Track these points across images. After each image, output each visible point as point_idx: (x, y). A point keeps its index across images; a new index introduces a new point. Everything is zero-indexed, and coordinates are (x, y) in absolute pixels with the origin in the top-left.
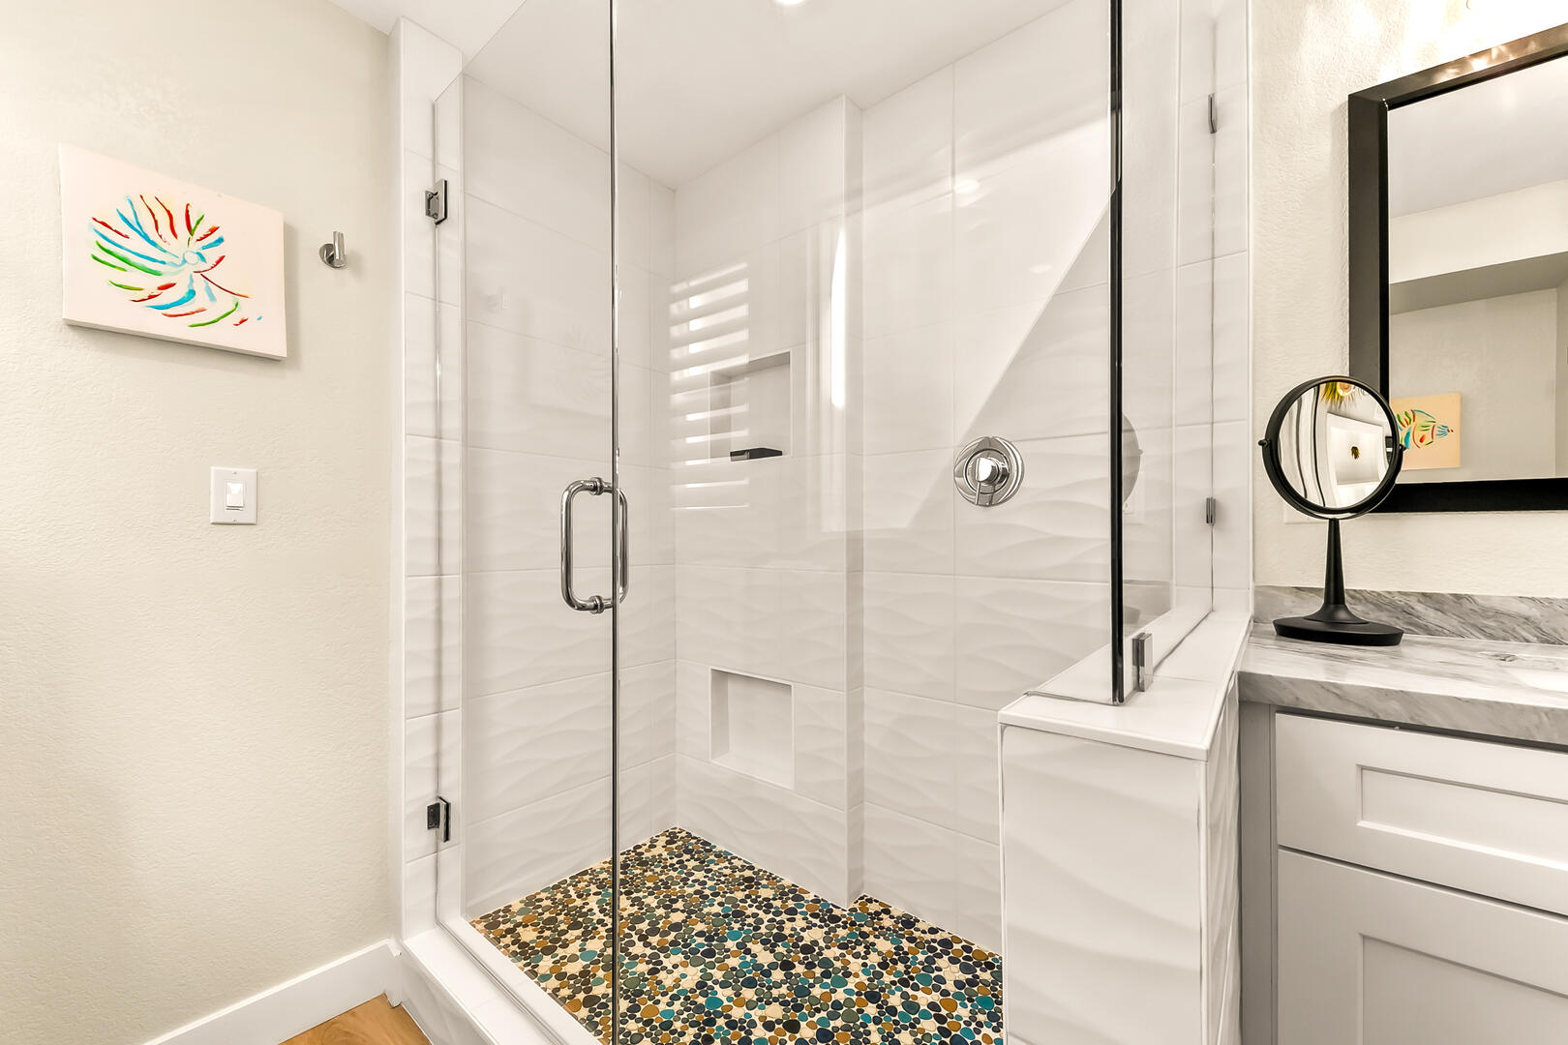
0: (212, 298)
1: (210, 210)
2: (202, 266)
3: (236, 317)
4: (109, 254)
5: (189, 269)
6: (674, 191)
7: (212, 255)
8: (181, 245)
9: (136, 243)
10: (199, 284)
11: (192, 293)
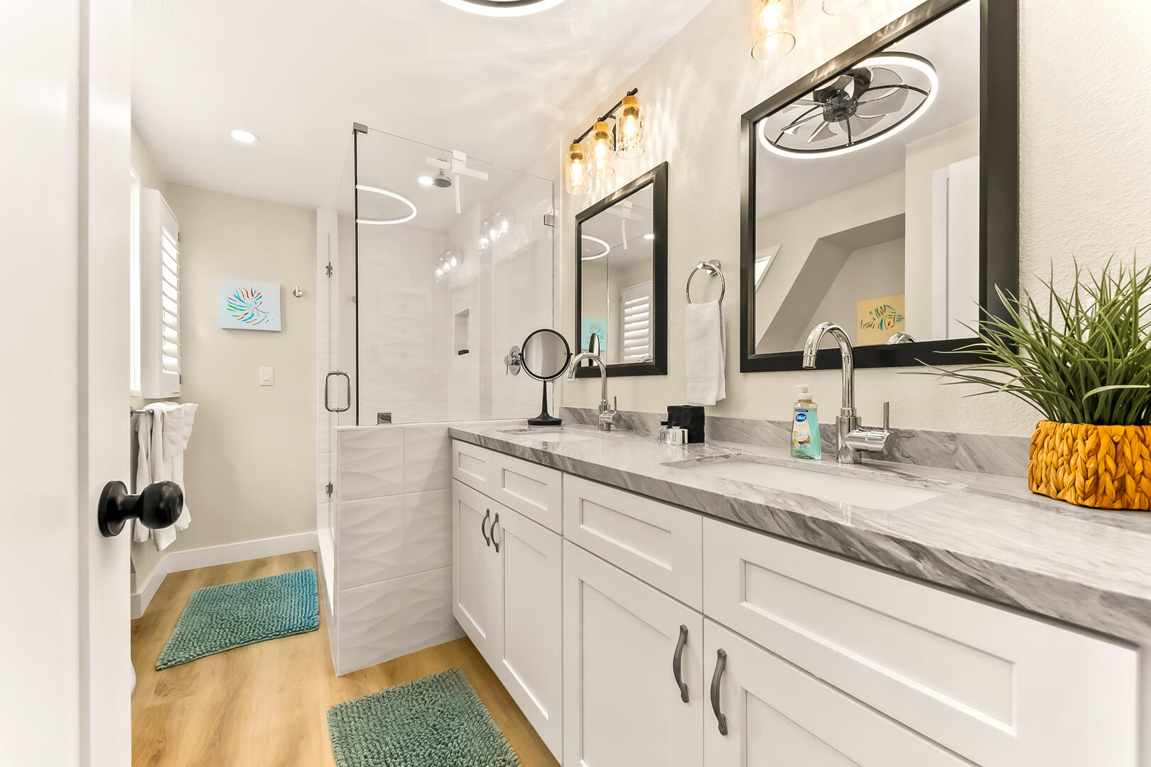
0: (259, 315)
1: (257, 287)
2: (256, 306)
3: (266, 320)
4: (232, 307)
5: (252, 307)
6: (447, 234)
7: (258, 302)
8: (250, 301)
9: (238, 302)
10: (255, 311)
11: (253, 315)
